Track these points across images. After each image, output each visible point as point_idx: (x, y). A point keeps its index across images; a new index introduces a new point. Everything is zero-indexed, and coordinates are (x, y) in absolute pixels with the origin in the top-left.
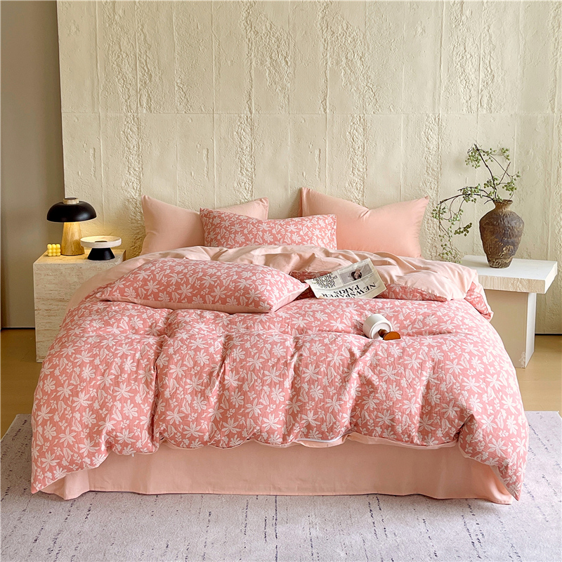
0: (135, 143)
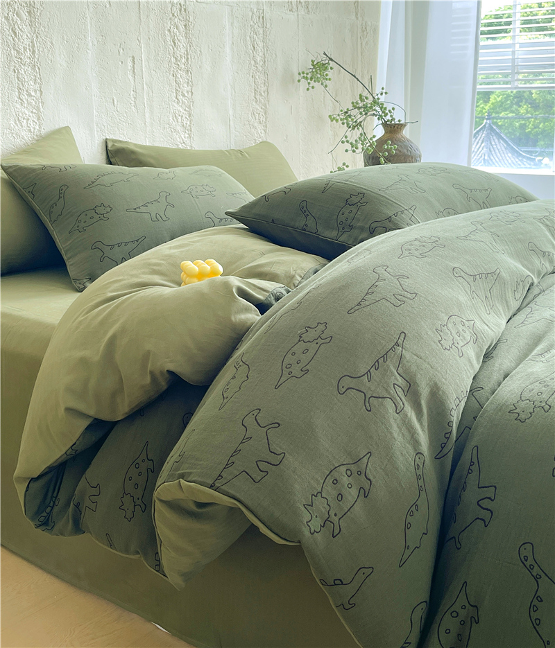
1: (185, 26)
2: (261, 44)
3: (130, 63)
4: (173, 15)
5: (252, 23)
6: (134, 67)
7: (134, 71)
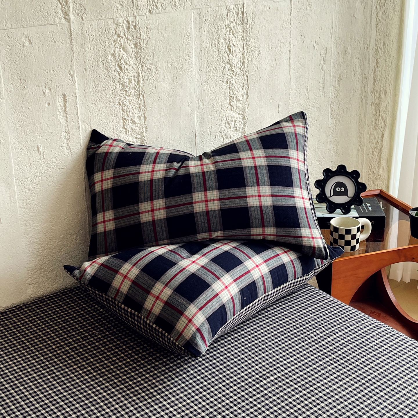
1: (136, 45)
2: (239, 44)
3: (59, 102)
4: (119, 36)
5: (227, 22)
6: (65, 106)
7: (65, 111)
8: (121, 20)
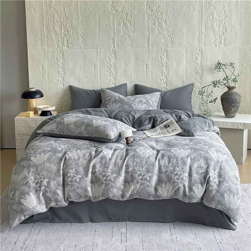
0: (61, 62)
1: (167, 55)
2: (200, 58)
3: (145, 66)
4: (162, 52)
5: (196, 52)
7: (146, 68)
8: (163, 48)
